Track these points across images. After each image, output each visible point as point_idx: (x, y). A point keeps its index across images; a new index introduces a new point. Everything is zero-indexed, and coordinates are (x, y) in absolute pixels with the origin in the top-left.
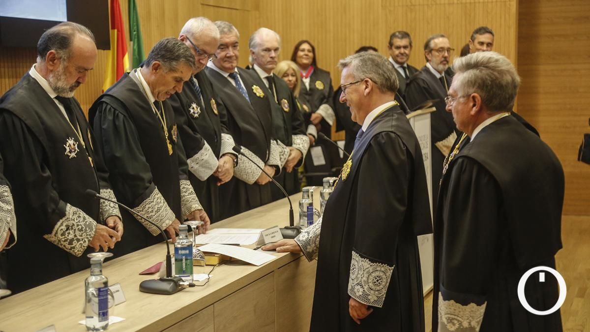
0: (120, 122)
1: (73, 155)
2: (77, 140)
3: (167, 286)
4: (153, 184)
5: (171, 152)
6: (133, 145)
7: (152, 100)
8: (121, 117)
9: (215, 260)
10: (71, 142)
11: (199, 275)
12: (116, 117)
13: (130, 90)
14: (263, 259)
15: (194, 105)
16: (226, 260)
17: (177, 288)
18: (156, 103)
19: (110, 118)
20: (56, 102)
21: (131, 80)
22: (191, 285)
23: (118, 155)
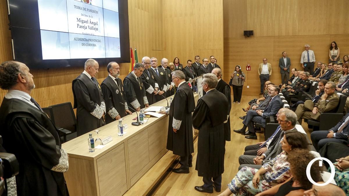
0: (129, 84)
1: (118, 93)
2: (119, 90)
3: (137, 124)
4: (136, 98)
5: (141, 89)
6: (132, 89)
7: (137, 77)
8: (129, 82)
9: (149, 116)
10: (117, 90)
11: (145, 120)
12: (128, 82)
13: (132, 76)
14: (160, 116)
15: (147, 77)
16: (152, 116)
17: (139, 124)
18: (137, 78)
19: (127, 83)
20: (115, 81)
21: (132, 74)
22: (143, 124)
23: (128, 91)
